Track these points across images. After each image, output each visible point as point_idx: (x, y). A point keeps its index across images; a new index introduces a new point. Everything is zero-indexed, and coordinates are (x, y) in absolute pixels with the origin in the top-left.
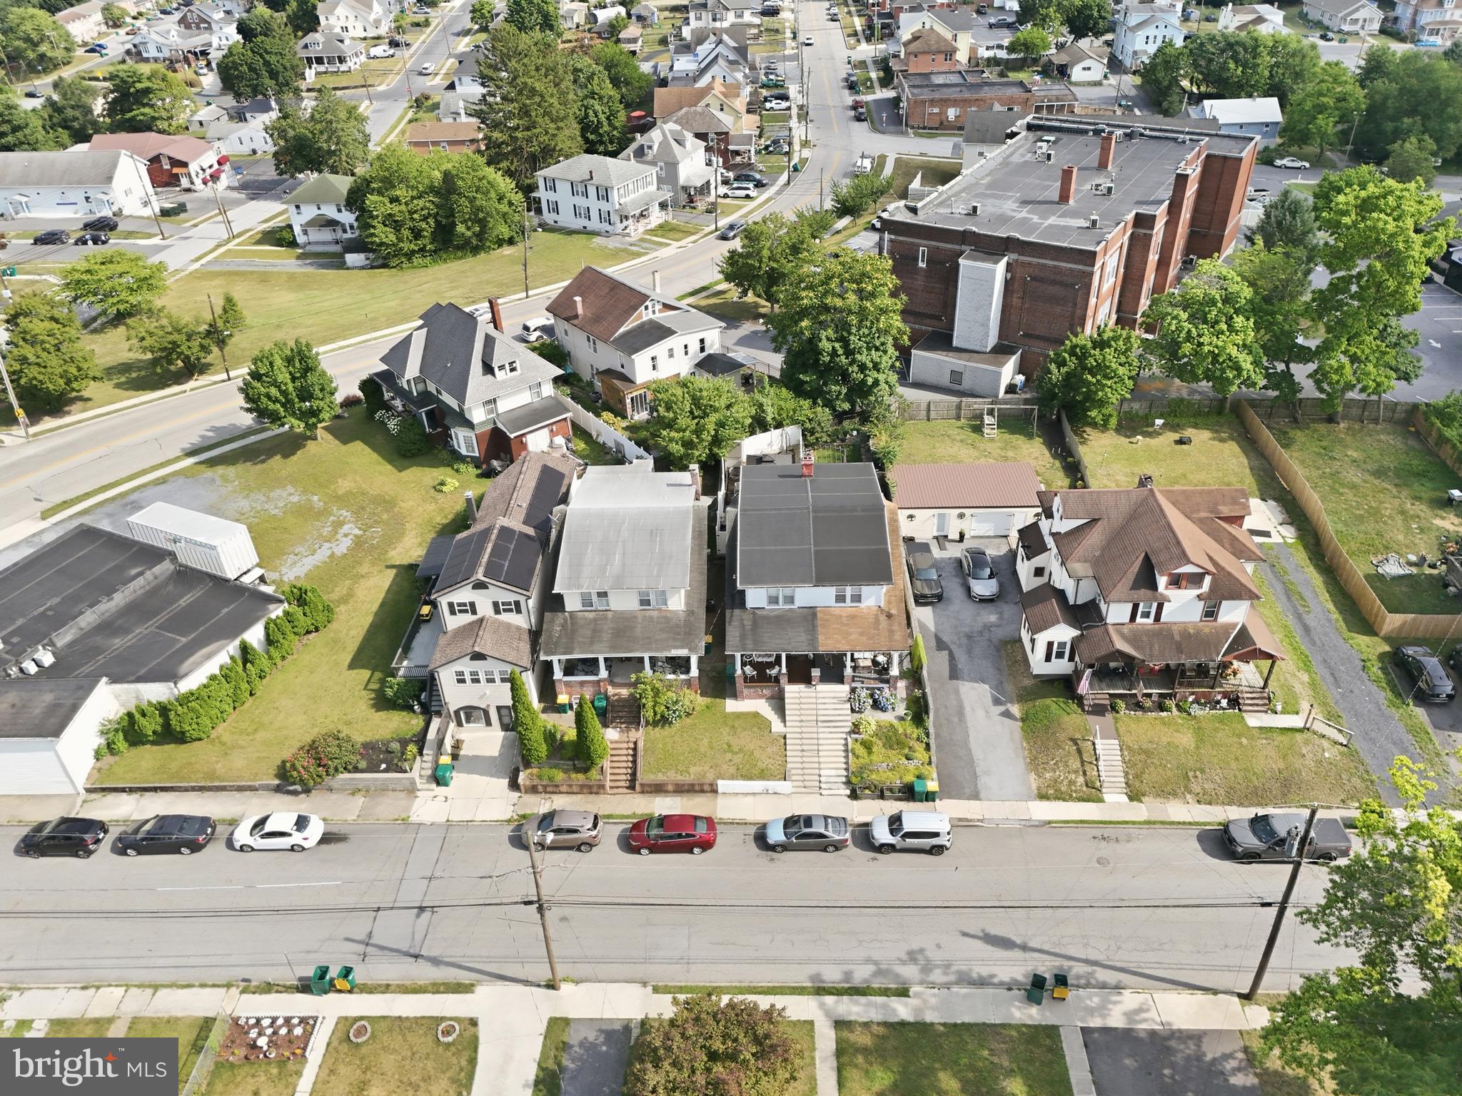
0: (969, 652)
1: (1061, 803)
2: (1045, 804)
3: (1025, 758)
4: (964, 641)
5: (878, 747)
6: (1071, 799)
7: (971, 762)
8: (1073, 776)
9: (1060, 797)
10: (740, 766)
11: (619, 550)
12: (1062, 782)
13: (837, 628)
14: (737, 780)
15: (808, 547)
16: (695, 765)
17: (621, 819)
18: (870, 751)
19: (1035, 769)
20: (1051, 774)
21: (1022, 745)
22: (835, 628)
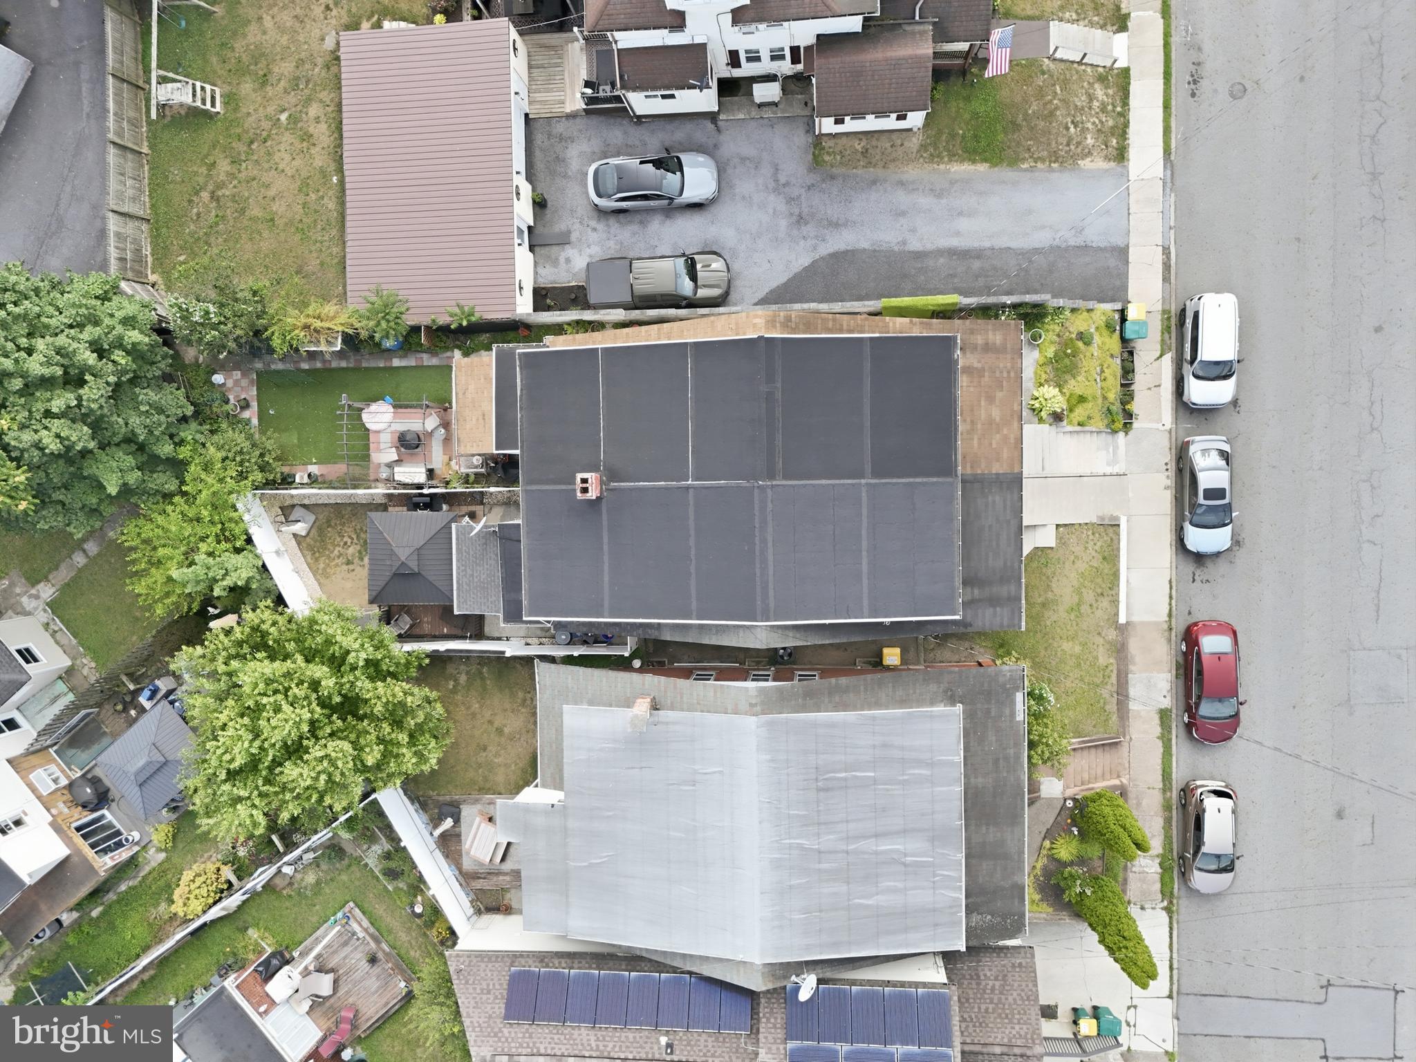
0: (835, 225)
1: (1132, 131)
2: (1133, 153)
3: (1051, 170)
4: (809, 230)
5: (1076, 386)
6: (1124, 115)
7: (1058, 251)
8: (1096, 104)
9: (1122, 131)
10: (1099, 591)
11: (869, 845)
12: (1101, 122)
13: (979, 439)
14: (1118, 594)
15: (864, 489)
16: (1096, 658)
17: (1171, 755)
18: (1082, 399)
19: (1074, 158)
20: (1089, 136)
21: (1026, 170)
22: (980, 444)
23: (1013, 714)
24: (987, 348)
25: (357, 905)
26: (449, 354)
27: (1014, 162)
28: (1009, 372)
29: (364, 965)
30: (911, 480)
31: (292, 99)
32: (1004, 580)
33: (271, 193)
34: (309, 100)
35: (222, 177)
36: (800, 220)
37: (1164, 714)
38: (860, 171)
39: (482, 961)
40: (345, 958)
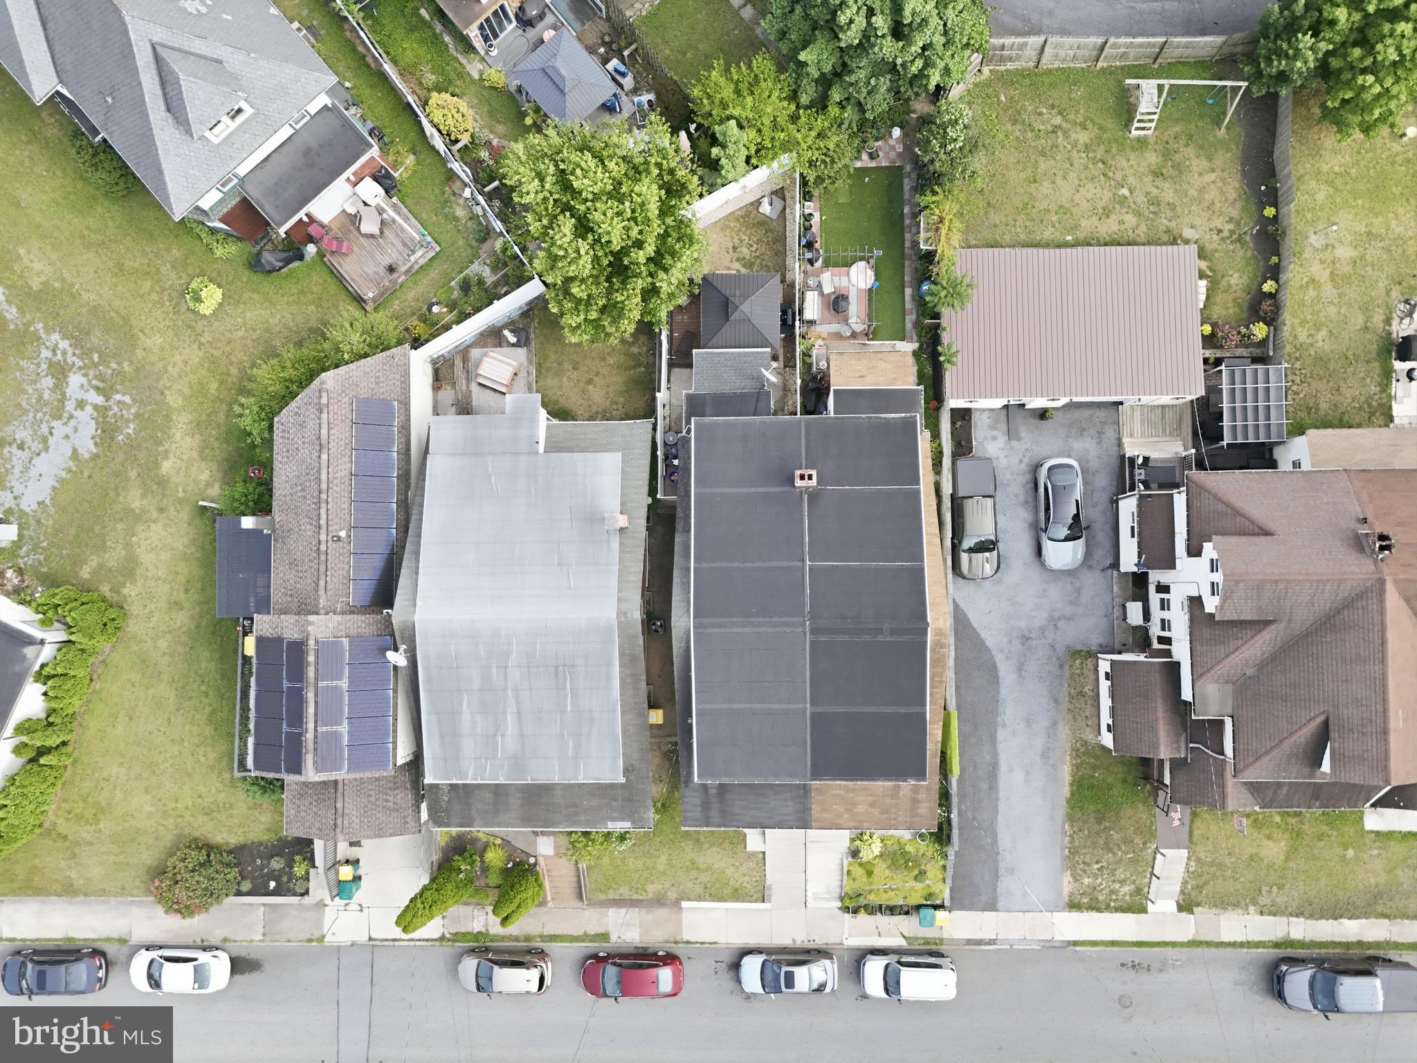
0: (1020, 668)
1: (1094, 915)
2: (1075, 915)
3: (1063, 849)
4: (1017, 646)
5: (881, 869)
6: (1108, 908)
7: (994, 855)
8: (1117, 886)
9: (1094, 907)
10: (708, 885)
11: (511, 708)
12: (1102, 890)
13: (839, 795)
14: (705, 901)
15: (801, 706)
16: (653, 883)
17: (571, 942)
18: (870, 873)
19: (1073, 868)
20: (1090, 880)
21: (1063, 828)
22: (836, 795)
23: (614, 819)
24: (915, 802)
25: (437, 253)
26: (915, 338)
27: (1071, 818)
28: (895, 819)
29: (387, 261)
30: (809, 744)
31: (1141, 199)
32: (723, 813)
33: (1059, 181)
34: (1139, 215)
35: (1073, 136)
36: (1025, 639)
37: (605, 937)
38: (1066, 689)
39: (402, 376)
40: (392, 244)
